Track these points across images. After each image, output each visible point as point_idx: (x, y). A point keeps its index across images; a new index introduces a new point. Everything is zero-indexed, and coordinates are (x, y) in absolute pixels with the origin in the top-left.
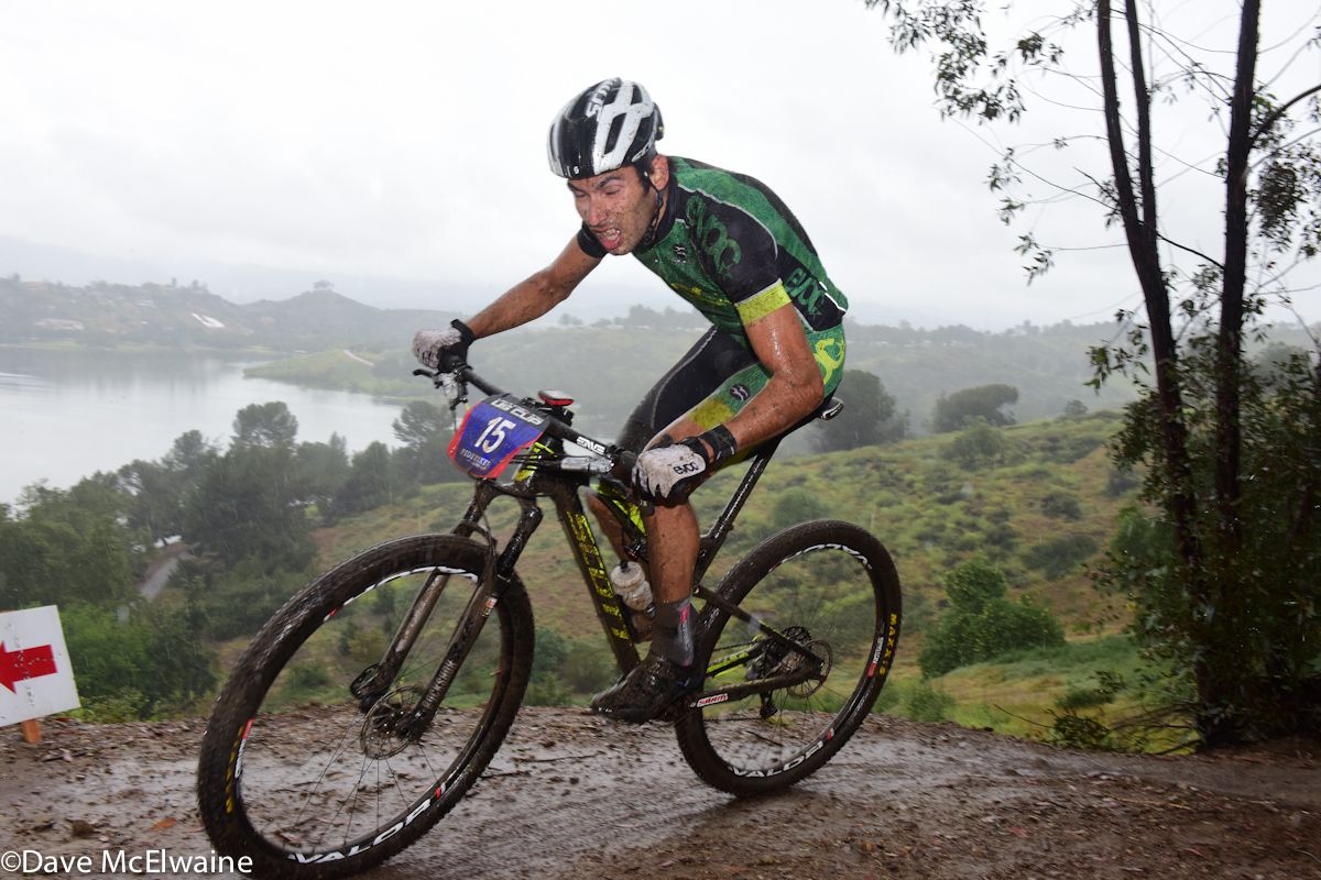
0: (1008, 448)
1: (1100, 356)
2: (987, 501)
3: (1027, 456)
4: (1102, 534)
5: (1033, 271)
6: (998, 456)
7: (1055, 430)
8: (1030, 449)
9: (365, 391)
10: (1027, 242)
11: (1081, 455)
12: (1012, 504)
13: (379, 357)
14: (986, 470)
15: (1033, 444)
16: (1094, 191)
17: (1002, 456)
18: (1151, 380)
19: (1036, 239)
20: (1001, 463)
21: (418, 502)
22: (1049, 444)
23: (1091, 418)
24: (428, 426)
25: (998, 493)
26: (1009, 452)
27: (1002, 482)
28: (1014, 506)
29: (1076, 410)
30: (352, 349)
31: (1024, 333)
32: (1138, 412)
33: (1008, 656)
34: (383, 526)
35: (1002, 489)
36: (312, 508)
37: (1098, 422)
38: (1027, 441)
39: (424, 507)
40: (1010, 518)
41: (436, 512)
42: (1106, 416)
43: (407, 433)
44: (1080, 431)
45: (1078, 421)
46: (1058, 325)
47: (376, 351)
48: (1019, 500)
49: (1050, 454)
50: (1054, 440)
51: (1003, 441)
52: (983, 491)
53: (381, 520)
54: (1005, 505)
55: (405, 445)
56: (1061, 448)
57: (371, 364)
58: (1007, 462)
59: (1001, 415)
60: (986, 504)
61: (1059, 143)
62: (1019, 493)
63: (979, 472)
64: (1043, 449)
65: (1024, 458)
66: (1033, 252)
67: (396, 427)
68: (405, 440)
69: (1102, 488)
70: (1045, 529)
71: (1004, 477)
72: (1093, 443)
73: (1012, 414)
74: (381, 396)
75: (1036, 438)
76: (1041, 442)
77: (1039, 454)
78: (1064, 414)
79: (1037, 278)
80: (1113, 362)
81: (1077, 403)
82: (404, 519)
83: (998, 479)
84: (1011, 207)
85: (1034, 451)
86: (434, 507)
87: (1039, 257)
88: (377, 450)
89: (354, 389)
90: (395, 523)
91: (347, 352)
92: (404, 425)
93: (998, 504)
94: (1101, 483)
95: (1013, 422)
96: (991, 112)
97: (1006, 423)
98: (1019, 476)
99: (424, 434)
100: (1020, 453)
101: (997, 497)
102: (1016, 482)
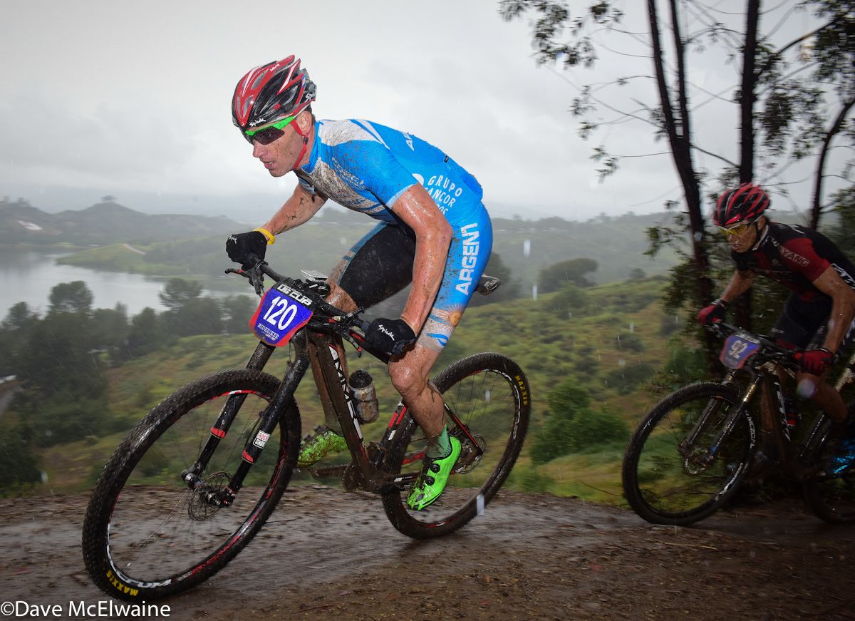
0: (590, 303)
1: (654, 234)
2: (576, 340)
3: (604, 308)
4: (656, 362)
5: (605, 173)
6: (584, 309)
7: (625, 289)
8: (606, 303)
9: (139, 272)
10: (600, 152)
11: (642, 307)
12: (594, 342)
13: (148, 248)
14: (575, 319)
15: (608, 299)
16: (646, 115)
17: (587, 309)
18: (689, 250)
19: (607, 150)
20: (586, 313)
21: (177, 349)
22: (620, 299)
23: (648, 280)
24: (184, 295)
25: (585, 334)
26: (591, 305)
27: (587, 327)
28: (595, 344)
29: (638, 275)
30: (130, 243)
31: (600, 221)
32: (681, 273)
33: (593, 448)
34: (152, 367)
35: (586, 332)
36: (104, 355)
37: (653, 283)
38: (604, 298)
39: (181, 353)
40: (593, 352)
41: (190, 356)
42: (659, 278)
43: (170, 301)
44: (641, 290)
45: (640, 282)
46: (625, 216)
47: (145, 244)
48: (599, 339)
49: (620, 306)
50: (623, 296)
51: (587, 298)
52: (573, 334)
53: (152, 362)
54: (589, 343)
55: (167, 309)
56: (628, 302)
57: (142, 253)
58: (590, 312)
59: (586, 280)
60: (576, 342)
61: (622, 82)
62: (599, 334)
63: (570, 320)
64: (615, 303)
65: (602, 309)
66: (604, 159)
67: (161, 296)
68: (168, 306)
69: (657, 330)
71: (588, 323)
72: (650, 298)
73: (593, 278)
74: (150, 276)
75: (609, 296)
76: (614, 298)
77: (612, 307)
78: (628, 278)
79: (608, 178)
80: (664, 238)
81: (638, 270)
82: (168, 361)
83: (584, 324)
84: (588, 128)
85: (609, 304)
86: (188, 352)
87: (608, 162)
88: (148, 313)
89: (132, 271)
90: (163, 364)
91: (126, 245)
92: (167, 295)
93: (584, 342)
94: (657, 326)
95: (594, 284)
96: (573, 61)
97: (589, 285)
98: (598, 322)
99: (180, 301)
100: (599, 306)
101: (583, 338)
102: (597, 327)
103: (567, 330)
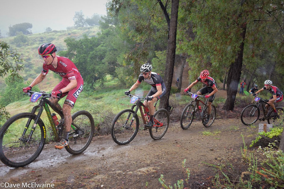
0: (30, 41)
2: (24, 55)
3: (35, 43)
6: (27, 43)
7: (43, 35)
8: (36, 41)
12: (31, 56)
14: (23, 47)
15: (36, 39)
17: (28, 43)
20: (28, 45)
22: (41, 39)
23: (52, 32)
25: (27, 53)
26: (29, 42)
27: (28, 50)
28: (32, 56)
29: (49, 30)
35: (28, 52)
37: (54, 33)
38: (35, 39)
40: (31, 60)
42: (56, 32)
44: (49, 36)
45: (48, 33)
48: (33, 55)
49: (41, 42)
50: (42, 38)
51: (28, 39)
52: (23, 53)
54: (29, 56)
56: (44, 41)
58: (29, 44)
59: (28, 31)
60: (24, 56)
62: (33, 53)
63: (22, 47)
64: (39, 41)
65: (34, 43)
70: (40, 62)
71: (29, 49)
72: (52, 39)
73: (31, 31)
75: (37, 38)
76: (39, 39)
77: (38, 42)
81: (49, 28)
83: (27, 49)
85: (37, 41)
93: (27, 56)
95: (32, 33)
97: (29, 33)
98: (33, 48)
100: (33, 42)
101: (27, 54)
102: (32, 50)
103: (20, 52)
